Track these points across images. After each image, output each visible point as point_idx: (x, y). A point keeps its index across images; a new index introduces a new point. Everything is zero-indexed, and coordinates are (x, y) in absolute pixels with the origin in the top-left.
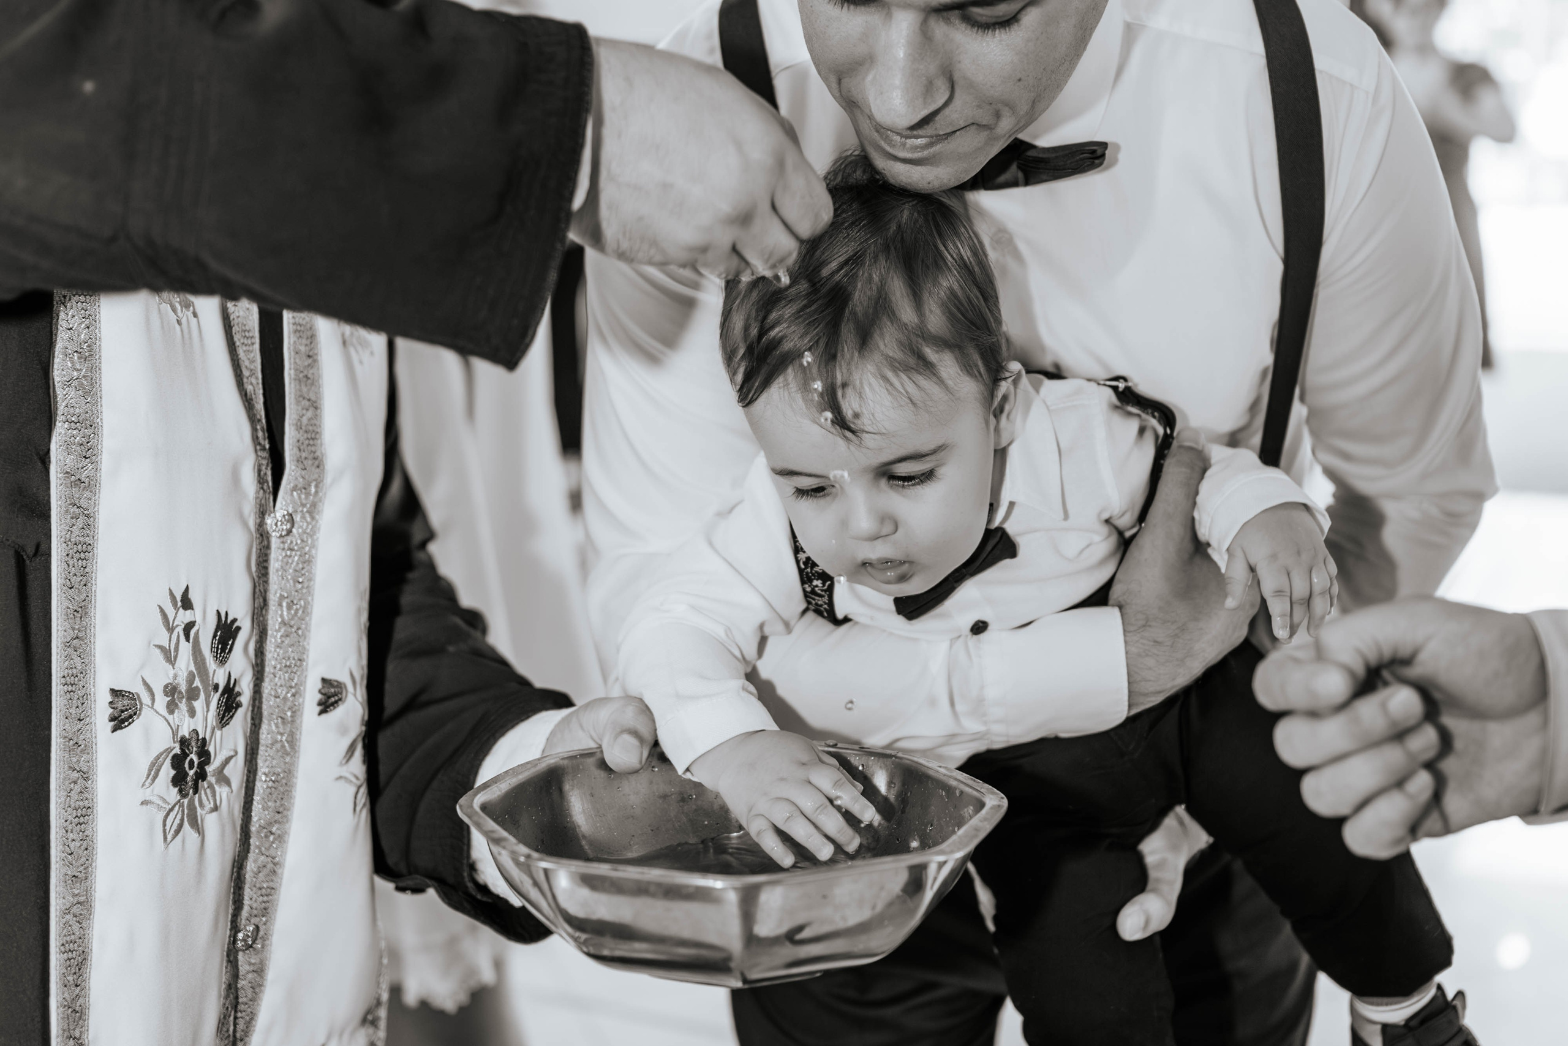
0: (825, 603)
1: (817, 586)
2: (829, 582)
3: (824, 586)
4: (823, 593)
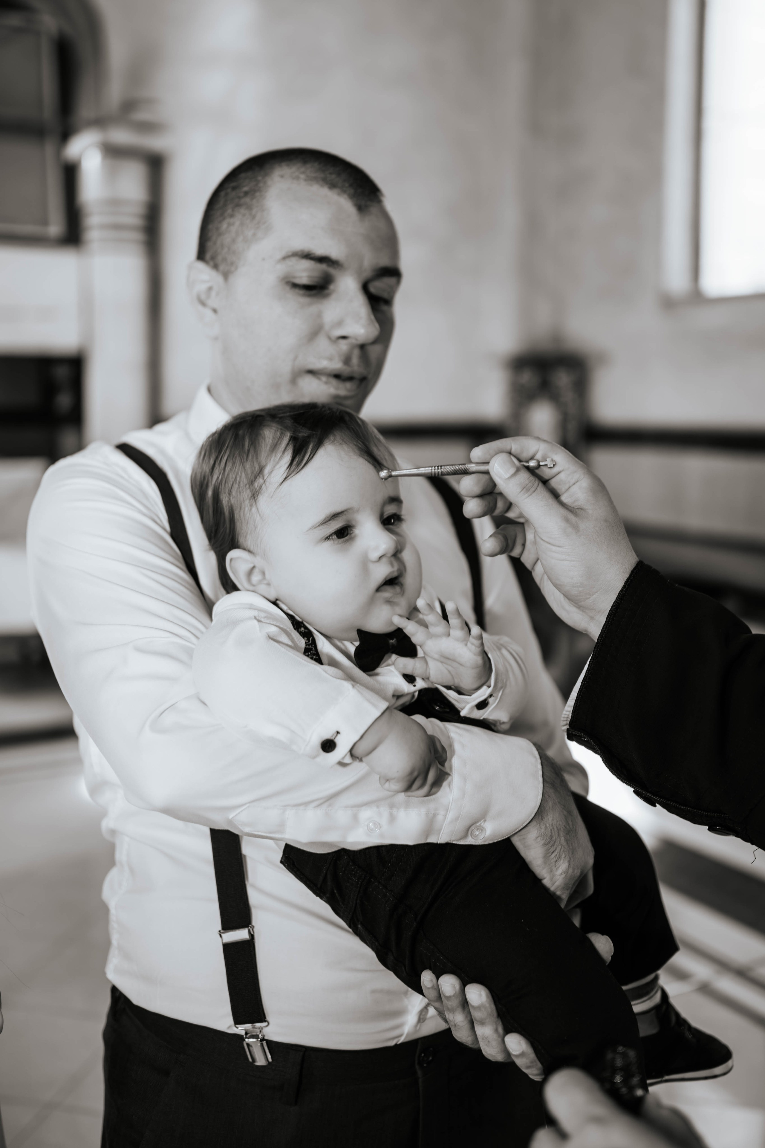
2: (312, 639)
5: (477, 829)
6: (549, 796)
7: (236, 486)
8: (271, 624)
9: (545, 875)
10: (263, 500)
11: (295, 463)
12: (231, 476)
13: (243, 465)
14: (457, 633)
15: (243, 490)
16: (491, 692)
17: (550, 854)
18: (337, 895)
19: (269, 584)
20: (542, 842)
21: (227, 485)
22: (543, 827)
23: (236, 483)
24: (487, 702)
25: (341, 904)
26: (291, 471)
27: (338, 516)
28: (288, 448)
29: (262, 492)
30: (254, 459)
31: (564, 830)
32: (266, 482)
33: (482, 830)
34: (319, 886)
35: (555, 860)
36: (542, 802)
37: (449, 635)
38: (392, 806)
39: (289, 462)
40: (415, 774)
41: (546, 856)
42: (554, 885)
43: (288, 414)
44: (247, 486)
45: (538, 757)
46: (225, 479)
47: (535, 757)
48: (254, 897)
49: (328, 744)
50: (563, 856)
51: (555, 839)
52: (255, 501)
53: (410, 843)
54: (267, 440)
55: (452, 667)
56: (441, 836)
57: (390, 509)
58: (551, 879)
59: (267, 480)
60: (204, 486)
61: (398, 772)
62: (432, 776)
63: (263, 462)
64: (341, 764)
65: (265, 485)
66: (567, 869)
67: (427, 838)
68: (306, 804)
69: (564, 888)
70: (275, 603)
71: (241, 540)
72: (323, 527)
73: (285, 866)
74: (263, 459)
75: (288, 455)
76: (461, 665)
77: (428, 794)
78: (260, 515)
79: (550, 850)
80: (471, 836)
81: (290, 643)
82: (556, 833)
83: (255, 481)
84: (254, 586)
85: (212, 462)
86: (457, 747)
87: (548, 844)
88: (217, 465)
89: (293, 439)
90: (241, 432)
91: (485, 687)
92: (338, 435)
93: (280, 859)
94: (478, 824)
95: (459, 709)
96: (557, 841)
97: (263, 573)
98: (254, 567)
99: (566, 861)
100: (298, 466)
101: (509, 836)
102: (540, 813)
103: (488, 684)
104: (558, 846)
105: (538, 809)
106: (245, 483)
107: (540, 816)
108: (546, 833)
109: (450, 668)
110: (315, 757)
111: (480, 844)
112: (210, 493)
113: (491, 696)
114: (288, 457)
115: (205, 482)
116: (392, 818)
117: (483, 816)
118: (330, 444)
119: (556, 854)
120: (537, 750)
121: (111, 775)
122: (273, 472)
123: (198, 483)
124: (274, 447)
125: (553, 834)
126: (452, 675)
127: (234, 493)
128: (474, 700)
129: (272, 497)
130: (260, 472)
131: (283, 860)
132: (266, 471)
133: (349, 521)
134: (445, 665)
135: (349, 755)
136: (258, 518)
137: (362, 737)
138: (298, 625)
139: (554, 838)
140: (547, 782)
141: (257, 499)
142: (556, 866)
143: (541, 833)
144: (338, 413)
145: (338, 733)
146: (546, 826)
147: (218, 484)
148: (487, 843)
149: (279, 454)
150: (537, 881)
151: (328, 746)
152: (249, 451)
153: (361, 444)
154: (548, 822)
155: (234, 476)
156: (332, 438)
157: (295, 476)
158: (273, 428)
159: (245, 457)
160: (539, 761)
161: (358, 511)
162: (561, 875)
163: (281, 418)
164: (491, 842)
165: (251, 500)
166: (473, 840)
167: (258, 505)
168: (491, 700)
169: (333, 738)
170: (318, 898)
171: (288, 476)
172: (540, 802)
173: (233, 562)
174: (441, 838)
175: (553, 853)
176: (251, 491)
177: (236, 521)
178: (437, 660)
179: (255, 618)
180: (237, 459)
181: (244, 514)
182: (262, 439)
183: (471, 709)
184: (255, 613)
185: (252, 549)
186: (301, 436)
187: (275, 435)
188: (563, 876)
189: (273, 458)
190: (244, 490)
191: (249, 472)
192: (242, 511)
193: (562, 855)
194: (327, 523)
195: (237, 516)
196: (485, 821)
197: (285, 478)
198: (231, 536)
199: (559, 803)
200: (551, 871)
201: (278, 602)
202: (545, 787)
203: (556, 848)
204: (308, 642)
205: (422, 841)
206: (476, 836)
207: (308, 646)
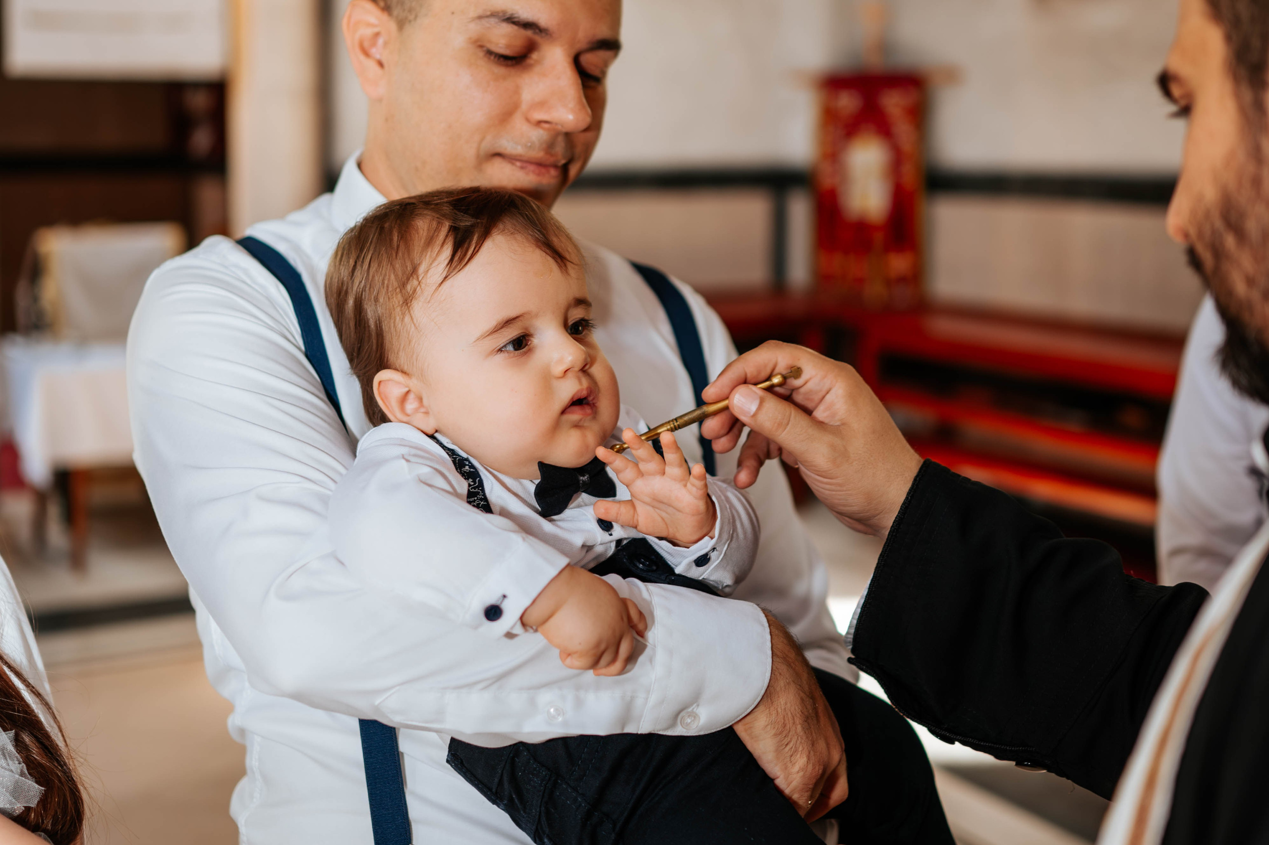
5: (689, 716)
6: (780, 674)
7: (384, 291)
8: (423, 464)
9: (778, 774)
10: (417, 307)
11: (456, 258)
12: (376, 278)
13: (391, 263)
14: (674, 470)
15: (392, 295)
16: (715, 545)
17: (784, 746)
18: (516, 800)
19: (427, 413)
20: (773, 732)
21: (372, 289)
22: (774, 712)
23: (384, 287)
24: (708, 557)
25: (522, 812)
26: (452, 268)
27: (512, 323)
28: (447, 241)
29: (416, 296)
30: (406, 256)
31: (801, 716)
32: (421, 284)
33: (695, 717)
34: (494, 790)
35: (790, 753)
36: (772, 681)
37: (664, 473)
38: (578, 688)
39: (450, 258)
40: (603, 647)
41: (778, 751)
42: (791, 785)
43: (446, 200)
44: (398, 290)
45: (766, 625)
46: (369, 284)
47: (763, 625)
49: (493, 611)
50: (801, 749)
51: (790, 728)
52: (409, 308)
53: (602, 732)
54: (421, 232)
55: (667, 513)
56: (643, 725)
57: (577, 314)
58: (786, 778)
59: (422, 280)
60: (343, 293)
61: (580, 644)
62: (625, 648)
63: (417, 261)
64: (510, 635)
65: (421, 286)
66: (806, 765)
67: (623, 728)
68: (470, 685)
69: (803, 789)
70: (432, 437)
71: (392, 358)
72: (495, 335)
73: (451, 766)
74: (416, 256)
75: (447, 248)
76: (679, 511)
77: (622, 671)
78: (415, 325)
79: (783, 742)
80: (681, 723)
81: (448, 488)
82: (791, 721)
83: (407, 283)
84: (408, 415)
85: (352, 262)
86: (659, 614)
87: (781, 733)
88: (358, 267)
89: (453, 229)
90: (387, 225)
91: (707, 538)
92: (508, 223)
93: (445, 757)
94: (690, 710)
95: (673, 566)
96: (792, 730)
97: (420, 399)
98: (408, 392)
99: (805, 756)
100: (460, 262)
101: (731, 724)
102: (769, 695)
103: (710, 534)
104: (793, 736)
105: (766, 690)
106: (395, 287)
107: (769, 699)
108: (777, 720)
109: (664, 515)
110: (476, 627)
111: (694, 735)
112: (351, 302)
113: (714, 549)
114: (447, 251)
115: (345, 288)
116: (579, 703)
117: (695, 698)
118: (499, 234)
119: (791, 746)
120: (766, 616)
121: (235, 660)
122: (430, 271)
123: (335, 289)
124: (430, 242)
125: (787, 721)
126: (666, 524)
127: (381, 300)
128: (693, 554)
129: (429, 302)
130: (413, 272)
131: (448, 759)
132: (421, 270)
133: (526, 329)
134: (657, 510)
135: (519, 623)
136: (413, 329)
137: (534, 602)
138: (460, 464)
139: (788, 727)
140: (778, 656)
141: (410, 306)
142: (791, 762)
143: (770, 721)
144: (507, 197)
145: (504, 596)
146: (777, 711)
147: (361, 290)
148: (702, 733)
149: (436, 249)
150: (767, 781)
151: (493, 613)
152: (398, 247)
153: (538, 233)
154: (780, 706)
155: (381, 278)
156: (501, 226)
157: (457, 274)
158: (428, 217)
159: (394, 255)
160: (768, 630)
161: (537, 316)
162: (798, 772)
163: (437, 204)
164: (709, 732)
165: (403, 307)
166: (685, 730)
167: (412, 312)
168: (713, 555)
169: (498, 603)
170: (495, 806)
171: (449, 275)
172: (768, 681)
173: (382, 384)
174: (643, 727)
175: (787, 745)
176: (403, 296)
177: (384, 334)
178: (648, 504)
179: (403, 458)
180: (384, 257)
181: (394, 325)
182: (414, 232)
183: (689, 565)
184: (404, 450)
185: (405, 368)
186: (463, 226)
187: (430, 225)
188: (801, 774)
189: (429, 253)
190: (394, 295)
191: (400, 274)
192: (392, 321)
193: (799, 748)
194: (498, 332)
195: (385, 327)
196: (698, 706)
197: (446, 278)
198: (378, 355)
199: (794, 682)
200: (786, 768)
201: (437, 435)
202: (774, 663)
203: (791, 739)
204: (473, 483)
205: (618, 731)
206: (688, 724)
207: (473, 490)
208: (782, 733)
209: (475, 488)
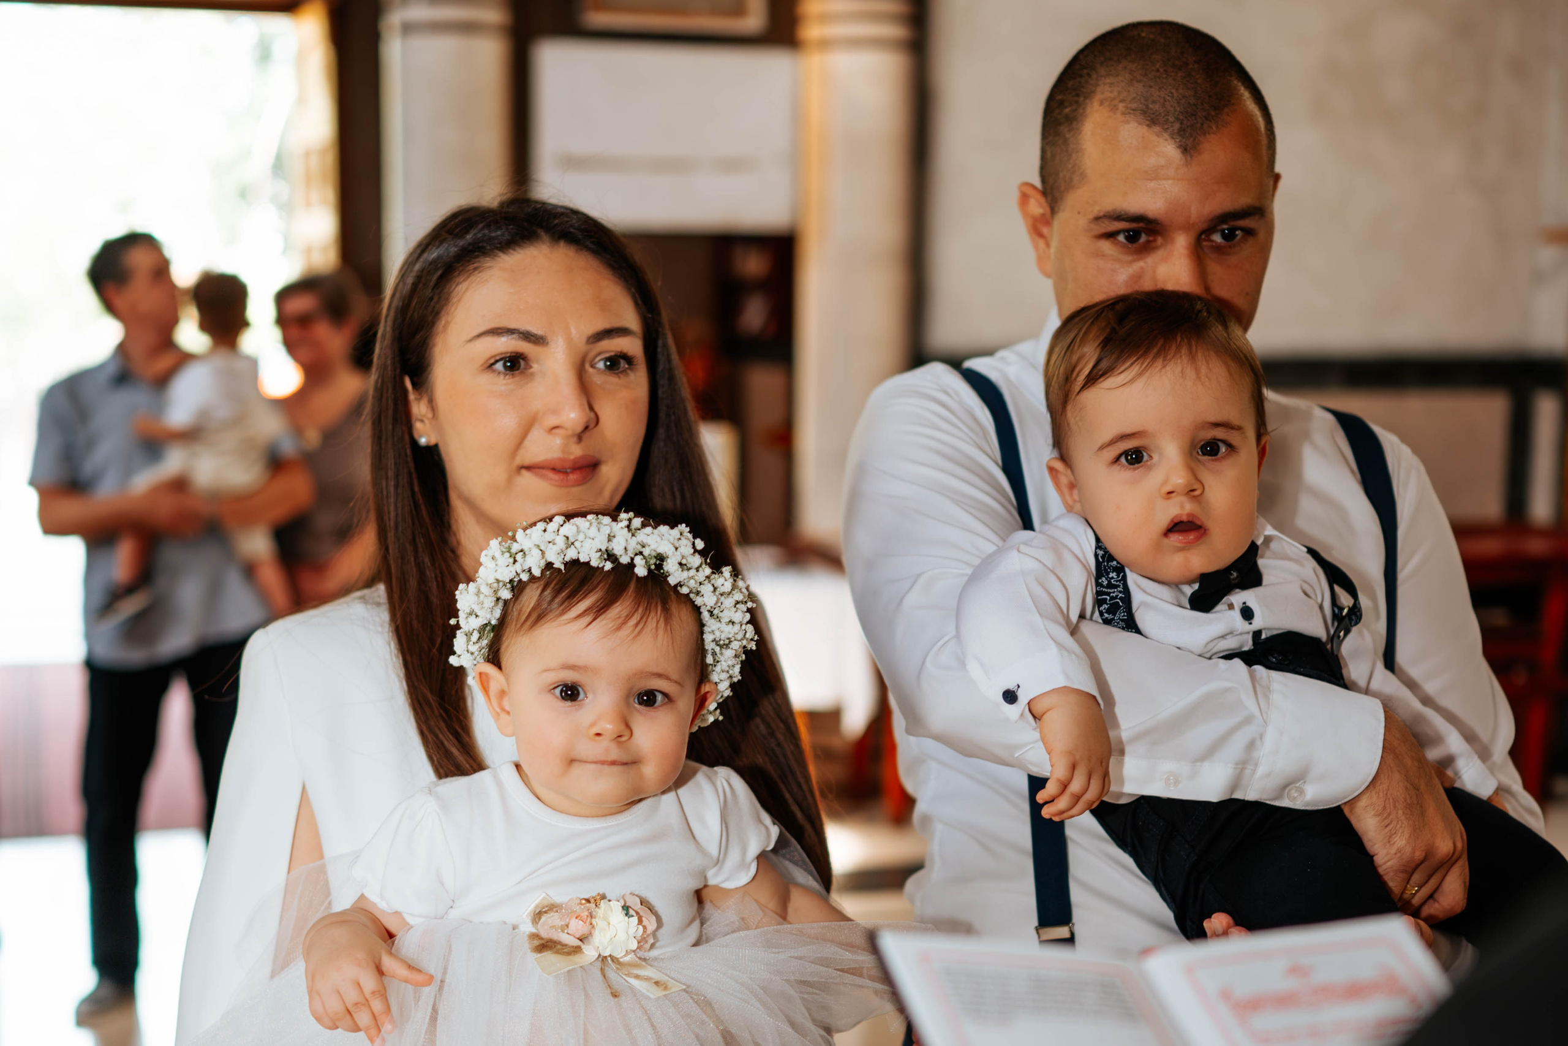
0: (1120, 592)
1: (1113, 578)
2: (1122, 574)
3: (1118, 577)
4: (1118, 583)
5: (1296, 791)
9: (1377, 852)
17: (1384, 827)
20: (1377, 814)
22: (1376, 796)
27: (1127, 439)
31: (1400, 801)
33: (1301, 793)
35: (1390, 834)
41: (1378, 830)
42: (1385, 864)
45: (1383, 720)
47: (1379, 720)
48: (1076, 894)
49: (1010, 695)
51: (1390, 811)
53: (1212, 799)
56: (1249, 792)
67: (1231, 794)
69: (1399, 870)
72: (1110, 448)
79: (1386, 822)
80: (1287, 797)
82: (1392, 805)
87: (1381, 814)
94: (1297, 786)
96: (1392, 813)
99: (1404, 839)
101: (1340, 803)
104: (1396, 818)
105: (1374, 777)
108: (1379, 803)
111: (1300, 809)
116: (1195, 772)
117: (1303, 776)
119: (1391, 828)
120: (1385, 712)
125: (1388, 805)
135: (1027, 711)
142: (1391, 842)
143: (1373, 804)
145: (1019, 686)
148: (1309, 808)
151: (1010, 697)
160: (1383, 725)
162: (1396, 853)
164: (1316, 809)
166: (1290, 803)
169: (1014, 690)
172: (1377, 770)
174: (1251, 794)
175: (1389, 825)
188: (1399, 855)
196: (1305, 782)
203: (1391, 822)
204: (1116, 577)
205: (1228, 798)
206: (1295, 798)
207: (1115, 583)
208: (1384, 814)
209: (1117, 581)
